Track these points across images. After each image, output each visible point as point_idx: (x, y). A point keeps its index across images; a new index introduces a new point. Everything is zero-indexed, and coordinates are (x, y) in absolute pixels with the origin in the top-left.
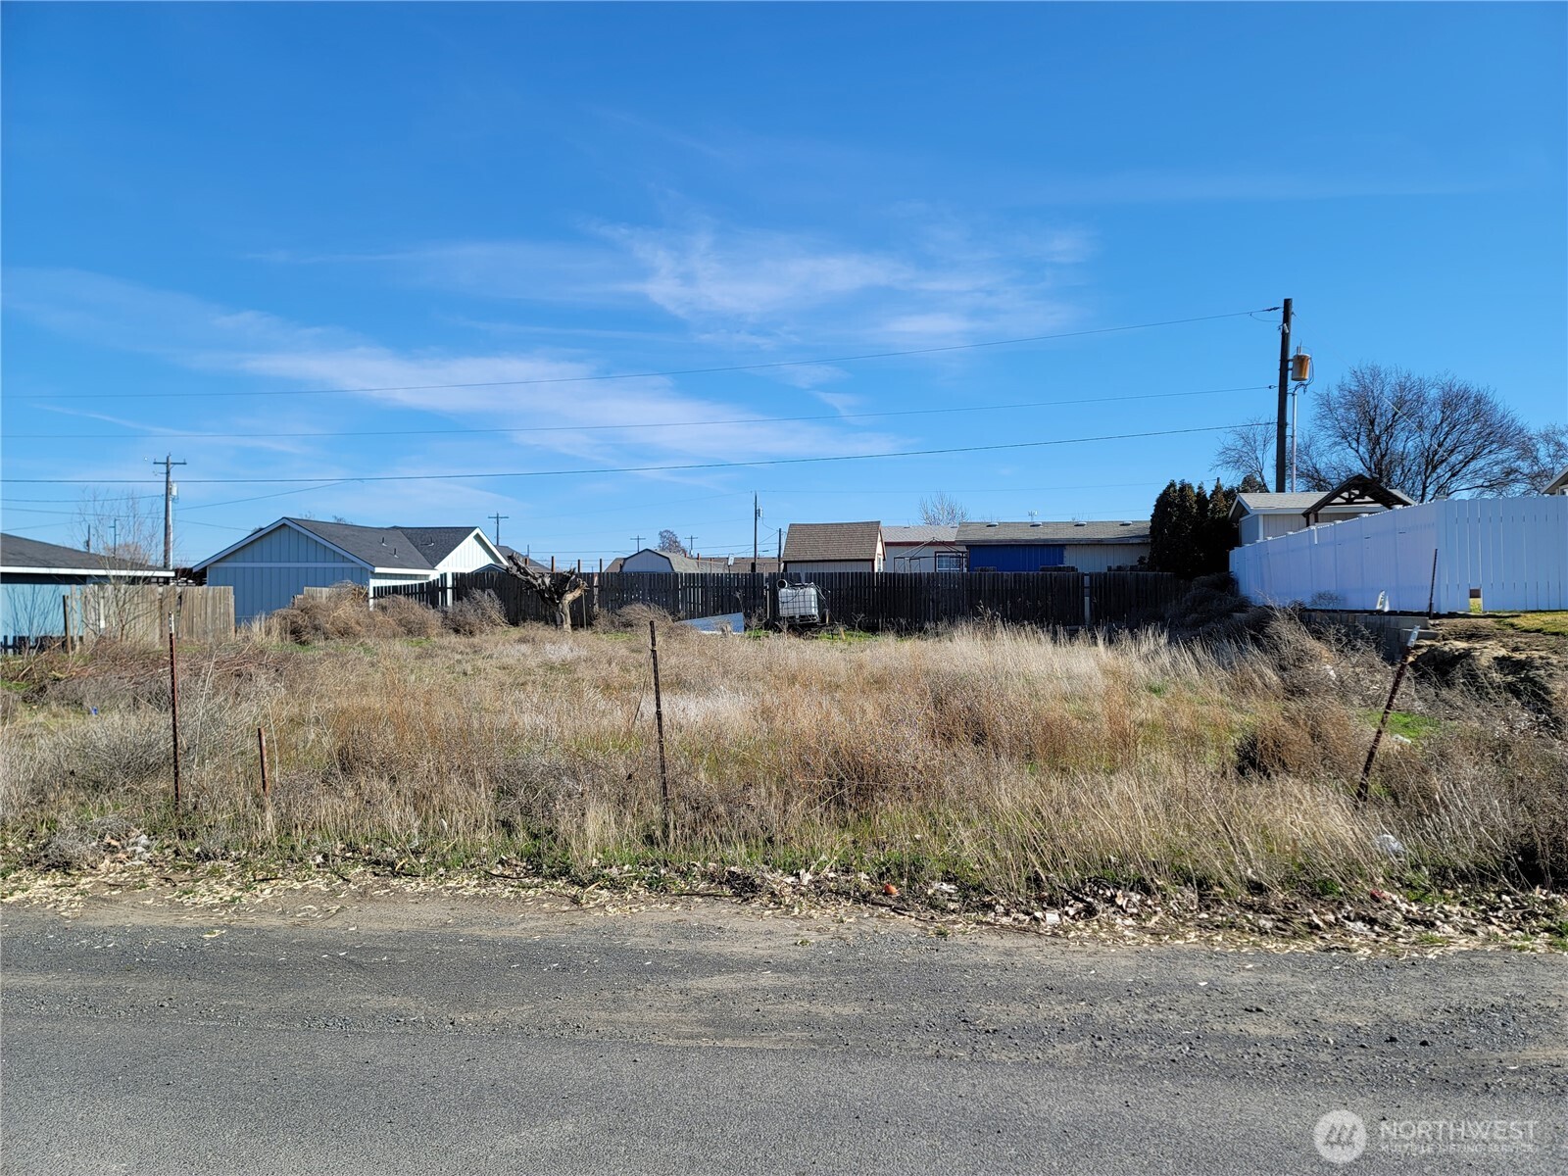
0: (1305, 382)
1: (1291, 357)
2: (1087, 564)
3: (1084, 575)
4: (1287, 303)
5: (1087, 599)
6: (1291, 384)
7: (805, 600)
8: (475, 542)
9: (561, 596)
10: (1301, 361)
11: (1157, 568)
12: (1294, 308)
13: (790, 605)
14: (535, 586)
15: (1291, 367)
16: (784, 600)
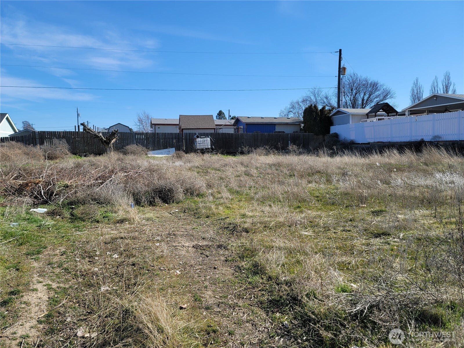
0: (345, 76)
1: (341, 67)
2: (288, 131)
3: (289, 134)
4: (340, 50)
5: (289, 142)
6: (341, 76)
7: (205, 142)
8: (6, 120)
9: (110, 141)
10: (344, 69)
11: (307, 132)
12: (342, 53)
13: (202, 144)
14: (98, 137)
15: (341, 70)
16: (200, 142)
